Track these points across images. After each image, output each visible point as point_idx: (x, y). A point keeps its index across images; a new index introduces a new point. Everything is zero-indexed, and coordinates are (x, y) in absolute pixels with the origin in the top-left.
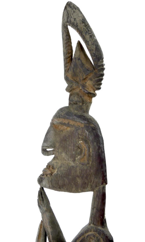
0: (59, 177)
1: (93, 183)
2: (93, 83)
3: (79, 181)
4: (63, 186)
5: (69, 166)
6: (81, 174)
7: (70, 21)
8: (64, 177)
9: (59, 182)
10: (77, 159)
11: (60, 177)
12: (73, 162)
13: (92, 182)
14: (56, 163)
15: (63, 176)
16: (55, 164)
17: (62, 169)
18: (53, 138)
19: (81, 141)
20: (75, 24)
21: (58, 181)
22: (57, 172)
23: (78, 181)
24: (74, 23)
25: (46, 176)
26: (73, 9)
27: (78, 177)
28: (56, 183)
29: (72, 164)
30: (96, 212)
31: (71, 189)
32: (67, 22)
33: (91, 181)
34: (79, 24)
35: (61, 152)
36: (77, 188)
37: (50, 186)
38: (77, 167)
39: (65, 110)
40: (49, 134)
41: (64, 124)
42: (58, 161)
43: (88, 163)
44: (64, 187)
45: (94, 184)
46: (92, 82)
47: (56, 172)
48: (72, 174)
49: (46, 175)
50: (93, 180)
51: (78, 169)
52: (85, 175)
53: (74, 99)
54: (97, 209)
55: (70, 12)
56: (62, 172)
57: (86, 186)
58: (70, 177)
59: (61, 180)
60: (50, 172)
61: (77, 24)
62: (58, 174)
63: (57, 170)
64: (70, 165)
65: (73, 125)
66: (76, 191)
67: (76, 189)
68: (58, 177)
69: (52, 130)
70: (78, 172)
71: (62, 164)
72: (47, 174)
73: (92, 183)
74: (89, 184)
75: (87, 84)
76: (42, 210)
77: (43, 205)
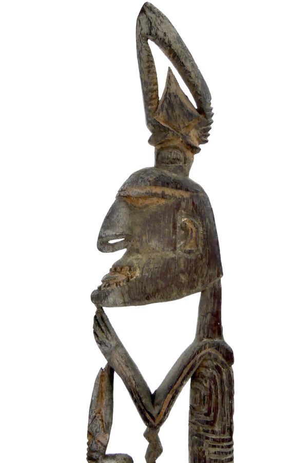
0: (147, 281)
1: (205, 278)
2: (200, 134)
3: (183, 278)
4: (155, 293)
5: (166, 259)
6: (187, 268)
7: (156, 34)
8: (157, 278)
9: (147, 288)
10: (178, 246)
11: (149, 281)
12: (172, 252)
13: (205, 276)
14: (137, 259)
15: (154, 277)
16: (135, 262)
17: (151, 266)
18: (125, 220)
19: (185, 219)
20: (166, 41)
21: (145, 288)
22: (142, 273)
23: (182, 280)
24: (164, 40)
25: (117, 285)
26: (159, 17)
27: (183, 273)
28: (141, 291)
29: (171, 255)
30: (211, 319)
31: (170, 295)
32: (150, 35)
33: (203, 275)
34: (174, 43)
35: (147, 241)
36: (180, 291)
37: (126, 300)
38: (180, 258)
39: (152, 173)
40: (117, 214)
41: (155, 195)
42: (140, 256)
43: (198, 250)
44: (157, 294)
45: (207, 279)
46: (199, 132)
47: (138, 275)
48: (173, 271)
49: (115, 285)
50: (205, 273)
51: (182, 261)
52: (194, 268)
53: (171, 155)
54: (212, 315)
55: (154, 20)
56: (152, 272)
57: (196, 285)
58: (169, 276)
59: (151, 285)
60: (126, 277)
61: (169, 42)
62: (142, 277)
63: (141, 270)
64: (168, 258)
65: (171, 195)
66: (178, 296)
67: (178, 293)
68: (145, 281)
69: (124, 207)
70: (182, 265)
71: (149, 259)
72: (118, 281)
73: (203, 279)
74: (200, 279)
75: (191, 134)
76: (109, 346)
77: (110, 338)
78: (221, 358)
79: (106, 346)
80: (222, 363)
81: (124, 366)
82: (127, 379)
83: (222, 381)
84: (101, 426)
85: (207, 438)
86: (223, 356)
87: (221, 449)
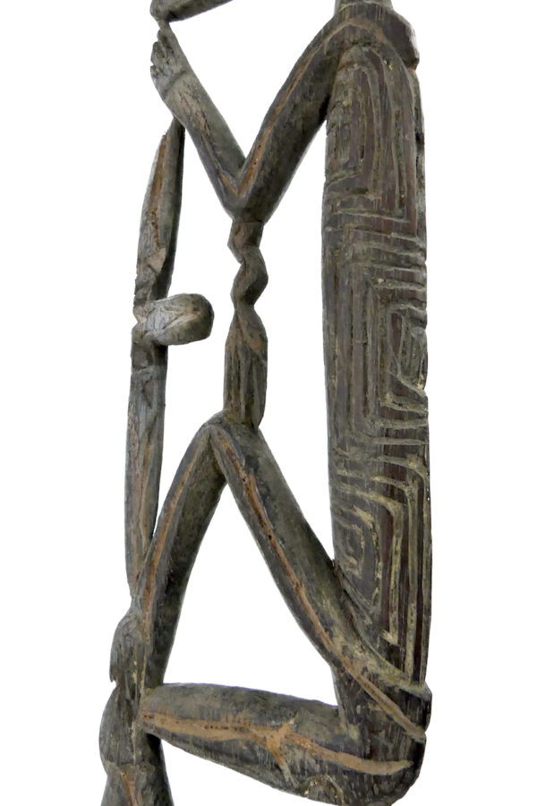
76: (169, 73)
77: (172, 61)
78: (380, 37)
79: (164, 74)
80: (383, 48)
81: (189, 99)
82: (191, 118)
83: (383, 88)
84: (153, 235)
85: (351, 218)
86: (386, 33)
87: (382, 244)
